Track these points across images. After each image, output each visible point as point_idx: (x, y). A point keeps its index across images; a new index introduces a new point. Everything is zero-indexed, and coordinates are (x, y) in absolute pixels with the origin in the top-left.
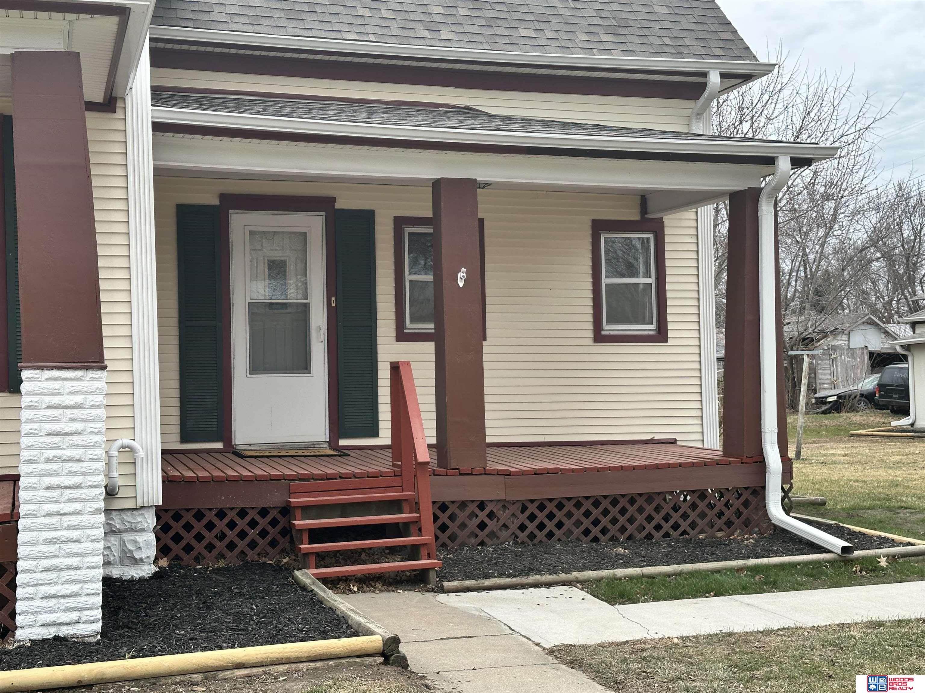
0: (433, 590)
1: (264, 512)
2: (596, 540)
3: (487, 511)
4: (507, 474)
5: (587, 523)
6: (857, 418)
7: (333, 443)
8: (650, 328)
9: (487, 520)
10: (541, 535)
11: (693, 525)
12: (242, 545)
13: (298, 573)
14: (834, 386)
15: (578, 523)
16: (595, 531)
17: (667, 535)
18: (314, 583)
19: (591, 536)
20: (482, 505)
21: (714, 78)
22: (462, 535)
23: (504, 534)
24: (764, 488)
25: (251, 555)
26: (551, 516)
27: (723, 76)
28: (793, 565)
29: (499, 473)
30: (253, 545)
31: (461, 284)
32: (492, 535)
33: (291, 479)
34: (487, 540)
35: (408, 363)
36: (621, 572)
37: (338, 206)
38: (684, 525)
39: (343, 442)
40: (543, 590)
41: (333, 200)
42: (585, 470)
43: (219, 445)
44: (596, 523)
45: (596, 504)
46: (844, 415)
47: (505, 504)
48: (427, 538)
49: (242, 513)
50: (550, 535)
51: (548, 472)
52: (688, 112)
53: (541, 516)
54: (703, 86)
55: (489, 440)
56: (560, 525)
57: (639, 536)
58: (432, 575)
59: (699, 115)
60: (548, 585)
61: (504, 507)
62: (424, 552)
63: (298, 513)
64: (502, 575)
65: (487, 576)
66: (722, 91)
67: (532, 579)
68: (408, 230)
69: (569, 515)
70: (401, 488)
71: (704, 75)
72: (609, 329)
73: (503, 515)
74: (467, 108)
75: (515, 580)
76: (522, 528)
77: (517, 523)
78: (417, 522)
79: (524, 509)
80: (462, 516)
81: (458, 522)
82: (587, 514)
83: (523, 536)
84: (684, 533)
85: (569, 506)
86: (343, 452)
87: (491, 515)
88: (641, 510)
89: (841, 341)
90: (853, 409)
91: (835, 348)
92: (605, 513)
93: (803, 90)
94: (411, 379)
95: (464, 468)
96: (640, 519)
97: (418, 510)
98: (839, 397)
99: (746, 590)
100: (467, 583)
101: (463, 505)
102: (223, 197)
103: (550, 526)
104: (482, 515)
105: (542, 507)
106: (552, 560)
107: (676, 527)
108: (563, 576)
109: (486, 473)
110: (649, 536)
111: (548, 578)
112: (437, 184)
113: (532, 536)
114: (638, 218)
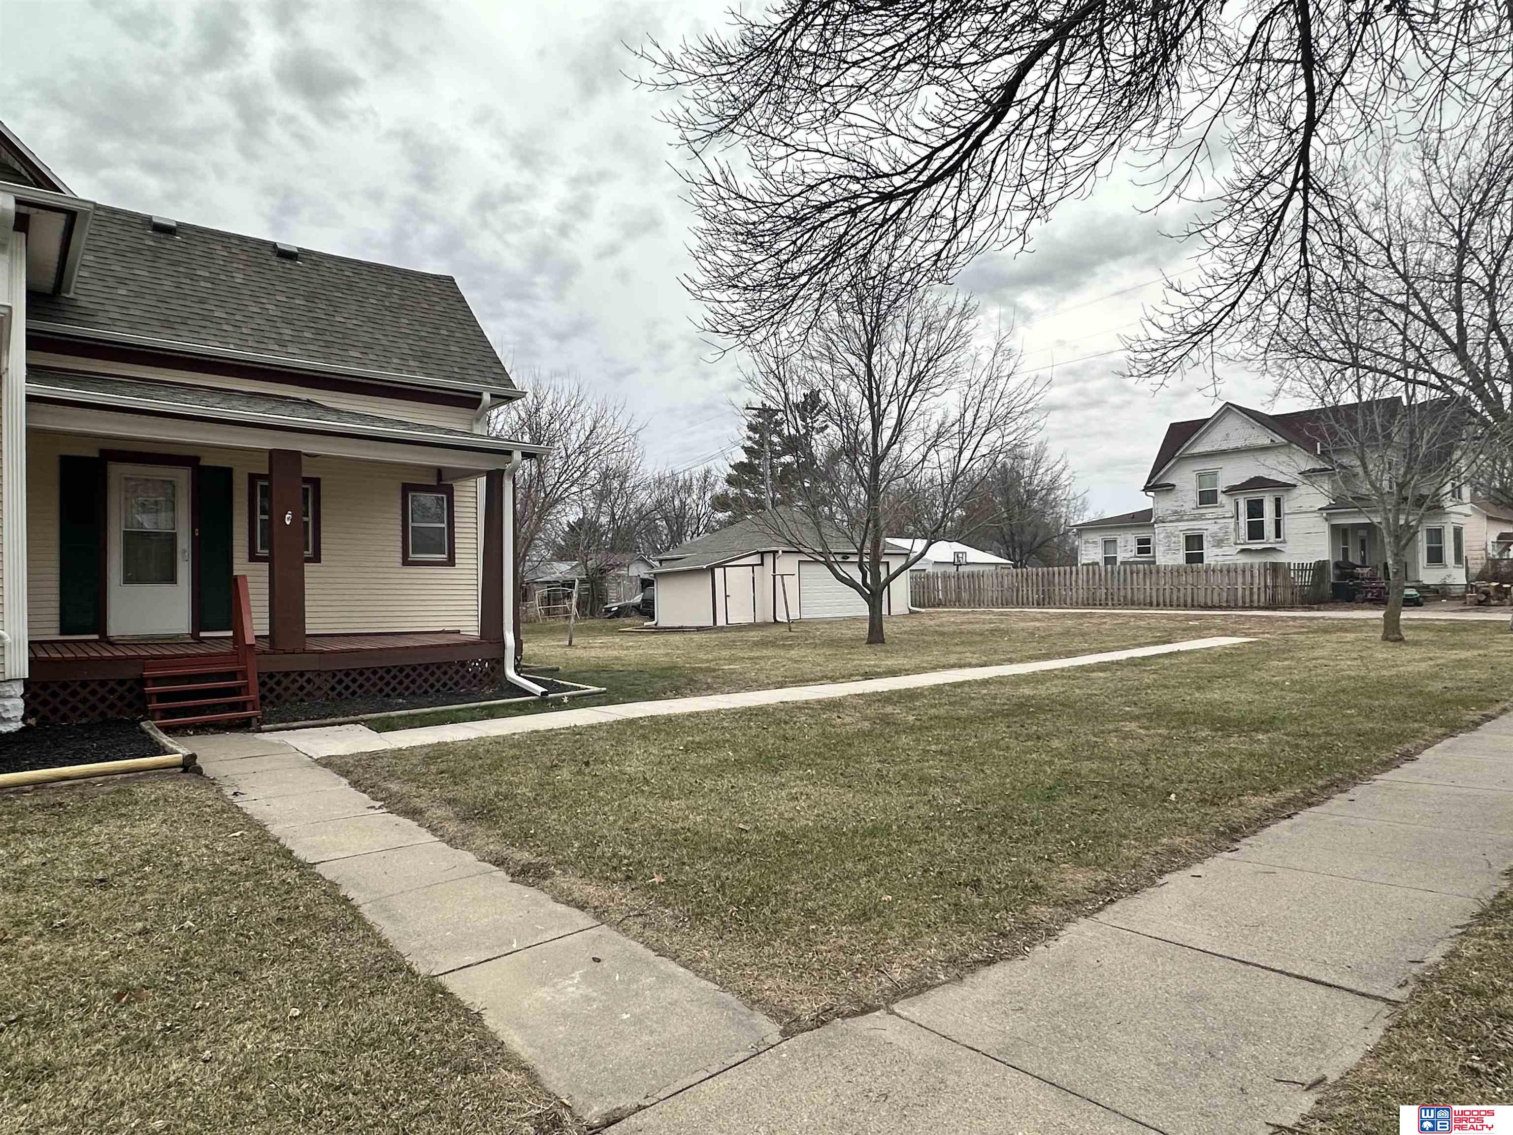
0: (253, 731)
1: (121, 682)
2: (388, 695)
3: (305, 678)
4: (322, 652)
5: (380, 684)
6: (628, 621)
7: (194, 635)
8: (443, 557)
9: (305, 684)
10: (346, 694)
11: (456, 684)
12: (102, 707)
13: (143, 724)
14: (619, 600)
15: (374, 685)
16: (387, 690)
17: (438, 691)
18: (152, 728)
19: (384, 693)
20: (302, 674)
21: (486, 397)
22: (286, 695)
23: (318, 693)
24: (503, 658)
25: (111, 714)
26: (354, 681)
27: (492, 396)
28: (511, 704)
29: (314, 652)
30: (112, 706)
31: (288, 523)
32: (309, 694)
33: (146, 658)
34: (306, 698)
35: (244, 577)
36: (393, 714)
37: (202, 463)
38: (450, 684)
39: (202, 634)
40: (337, 728)
41: (197, 459)
42: (380, 649)
43: (96, 637)
44: (388, 684)
45: (388, 671)
46: (621, 619)
47: (319, 674)
48: (254, 696)
49: (103, 683)
50: (354, 693)
51: (352, 651)
52: (470, 417)
53: (347, 681)
54: (480, 401)
55: (307, 632)
56: (361, 686)
57: (419, 692)
58: (254, 721)
59: (478, 420)
60: (340, 724)
61: (319, 675)
62: (249, 706)
63: (149, 682)
64: (306, 719)
65: (296, 720)
66: (492, 407)
67: (328, 721)
68: (260, 483)
69: (368, 679)
70: (238, 663)
71: (480, 394)
72: (413, 557)
73: (318, 681)
74: (308, 401)
75: (316, 722)
76: (333, 689)
77: (329, 686)
78: (246, 686)
79: (334, 676)
80: (286, 682)
81: (283, 686)
82: (381, 678)
83: (332, 694)
84: (451, 689)
85: (368, 673)
86: (201, 640)
87: (309, 681)
88: (420, 675)
89: (623, 572)
90: (627, 616)
91: (619, 576)
92: (394, 677)
93: (594, 406)
94: (246, 588)
95: (287, 649)
96: (419, 681)
97: (245, 678)
98: (619, 607)
99: (473, 719)
100: (280, 725)
101: (287, 674)
102: (102, 452)
103: (354, 687)
104: (302, 681)
105: (347, 675)
106: (347, 708)
107: (445, 685)
108: (352, 718)
109: (304, 652)
110: (426, 692)
111: (341, 719)
112: (271, 452)
113: (340, 694)
114: (435, 484)
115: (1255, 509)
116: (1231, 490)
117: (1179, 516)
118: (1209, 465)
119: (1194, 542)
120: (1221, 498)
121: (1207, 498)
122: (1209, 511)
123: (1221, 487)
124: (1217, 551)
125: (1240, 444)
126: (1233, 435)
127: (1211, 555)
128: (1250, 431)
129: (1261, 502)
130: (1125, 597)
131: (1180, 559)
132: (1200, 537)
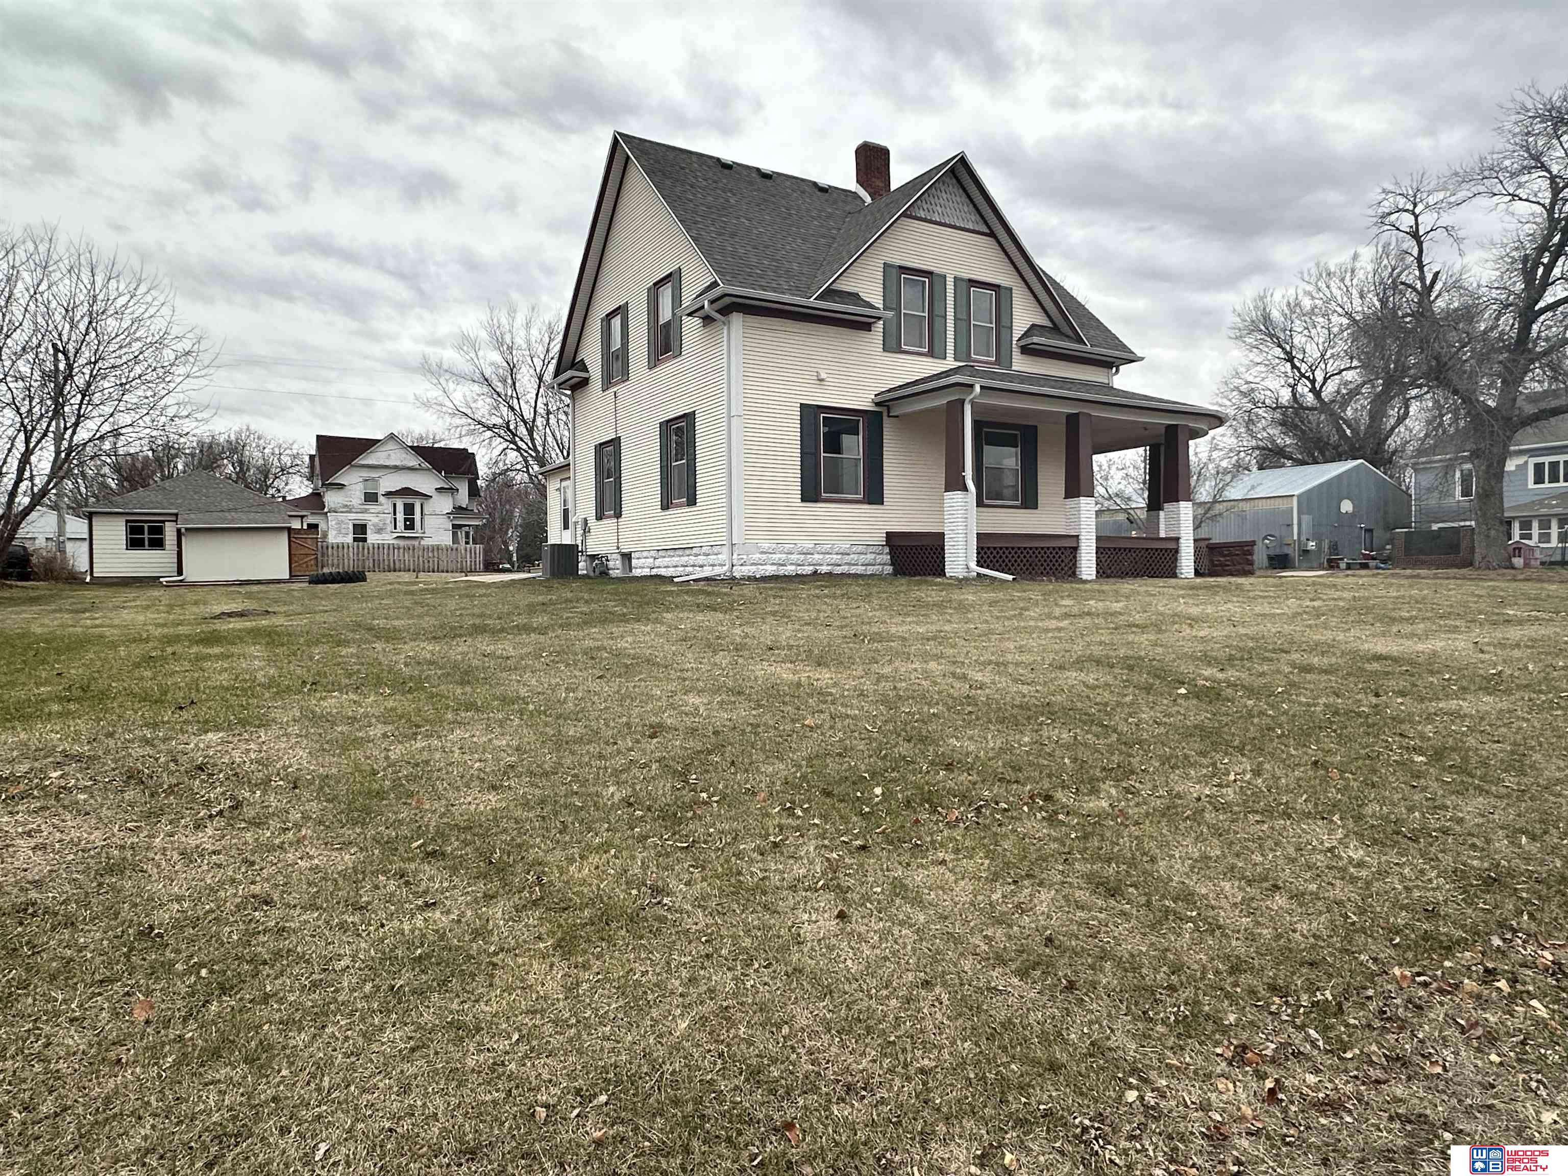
115: (409, 509)
116: (389, 494)
117: (349, 509)
118: (374, 474)
119: (360, 530)
120: (381, 499)
121: (370, 498)
122: (373, 508)
123: (382, 490)
124: (377, 536)
125: (398, 463)
126: (393, 456)
127: (372, 538)
128: (404, 455)
129: (413, 505)
130: (389, 566)
131: (349, 539)
132: (365, 526)
